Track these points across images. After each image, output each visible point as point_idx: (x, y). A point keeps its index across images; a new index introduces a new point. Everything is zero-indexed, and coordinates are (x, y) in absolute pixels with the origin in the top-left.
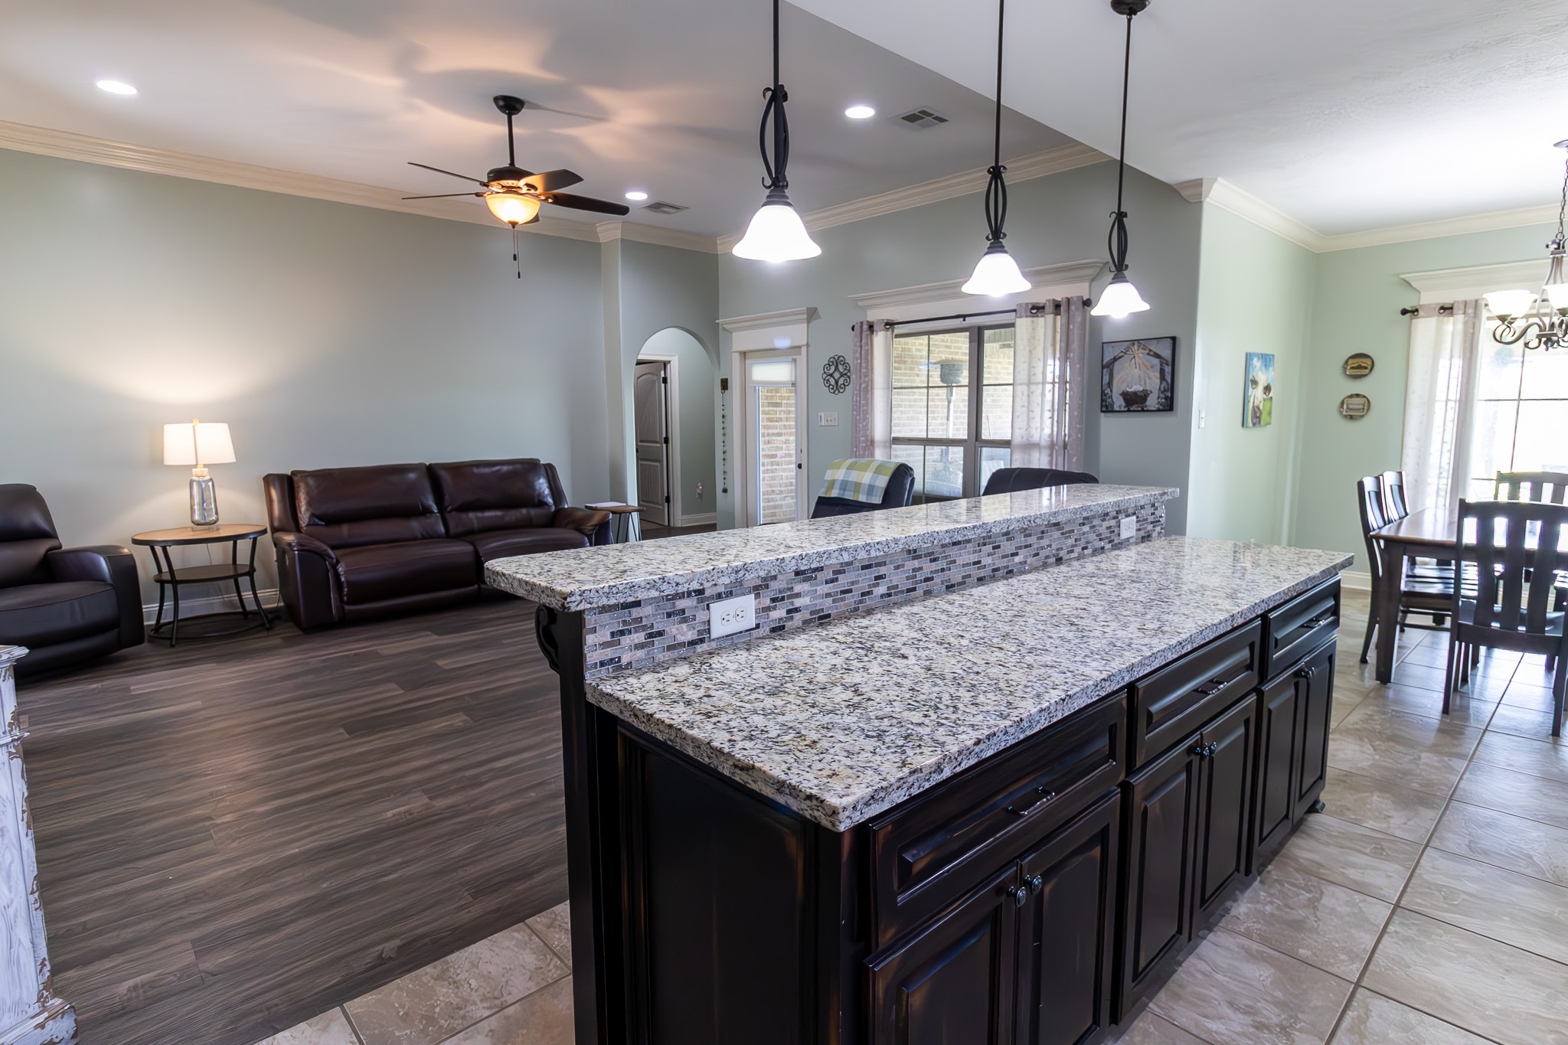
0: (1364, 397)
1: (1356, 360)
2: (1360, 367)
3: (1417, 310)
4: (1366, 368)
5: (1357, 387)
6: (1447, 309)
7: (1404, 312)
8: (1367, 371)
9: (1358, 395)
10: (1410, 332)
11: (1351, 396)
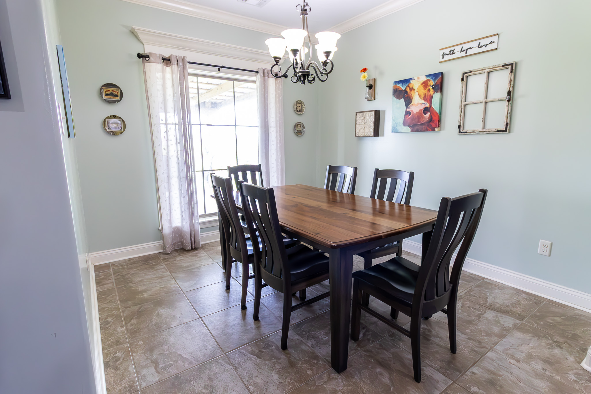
0: (120, 118)
1: (108, 89)
2: (111, 95)
3: (148, 56)
4: (117, 96)
5: (113, 110)
6: (167, 61)
7: (140, 56)
8: (118, 98)
9: (115, 117)
10: (145, 73)
11: (110, 117)
